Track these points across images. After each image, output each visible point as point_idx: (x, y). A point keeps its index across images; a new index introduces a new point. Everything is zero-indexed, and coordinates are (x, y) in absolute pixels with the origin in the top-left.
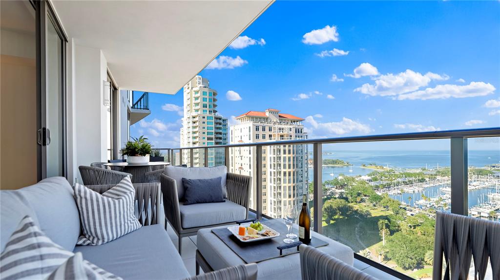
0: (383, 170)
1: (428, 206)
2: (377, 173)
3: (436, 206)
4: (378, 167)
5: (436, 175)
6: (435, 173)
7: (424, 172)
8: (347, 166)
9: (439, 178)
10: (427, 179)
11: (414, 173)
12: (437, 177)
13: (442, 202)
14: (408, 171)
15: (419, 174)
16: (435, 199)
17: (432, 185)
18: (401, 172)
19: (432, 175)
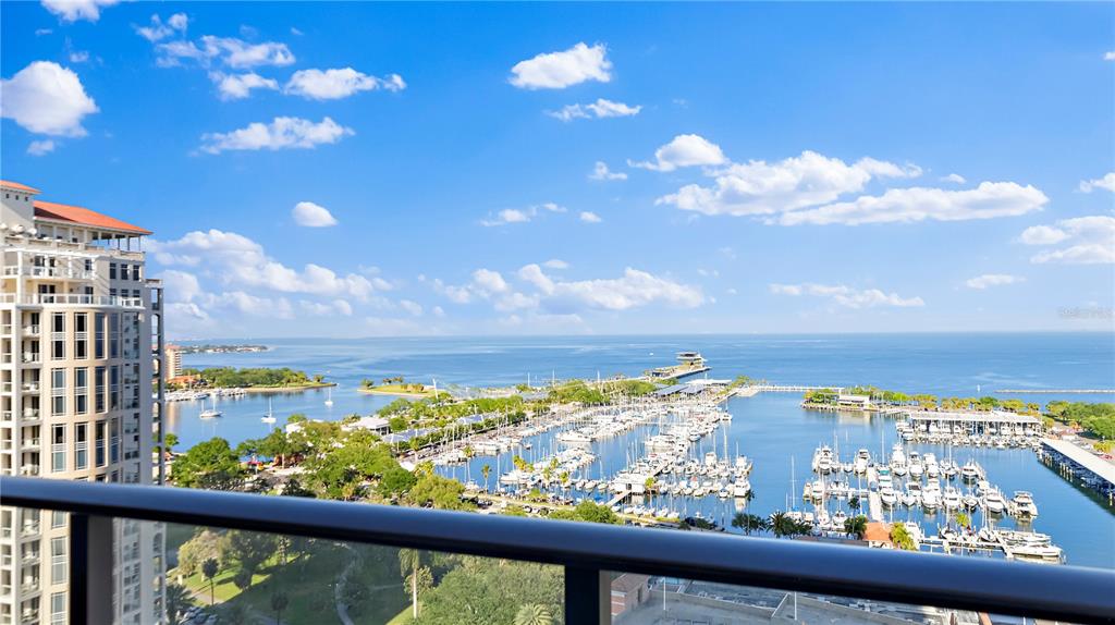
0: (423, 396)
1: (530, 484)
2: (406, 404)
3: (547, 483)
4: (410, 388)
5: (549, 401)
6: (547, 396)
7: (524, 395)
8: (317, 389)
9: (555, 408)
10: (529, 414)
11: (501, 400)
12: (551, 406)
13: (559, 471)
14: (486, 395)
15: (511, 402)
16: (546, 464)
17: (540, 428)
18: (470, 398)
19: (540, 402)
